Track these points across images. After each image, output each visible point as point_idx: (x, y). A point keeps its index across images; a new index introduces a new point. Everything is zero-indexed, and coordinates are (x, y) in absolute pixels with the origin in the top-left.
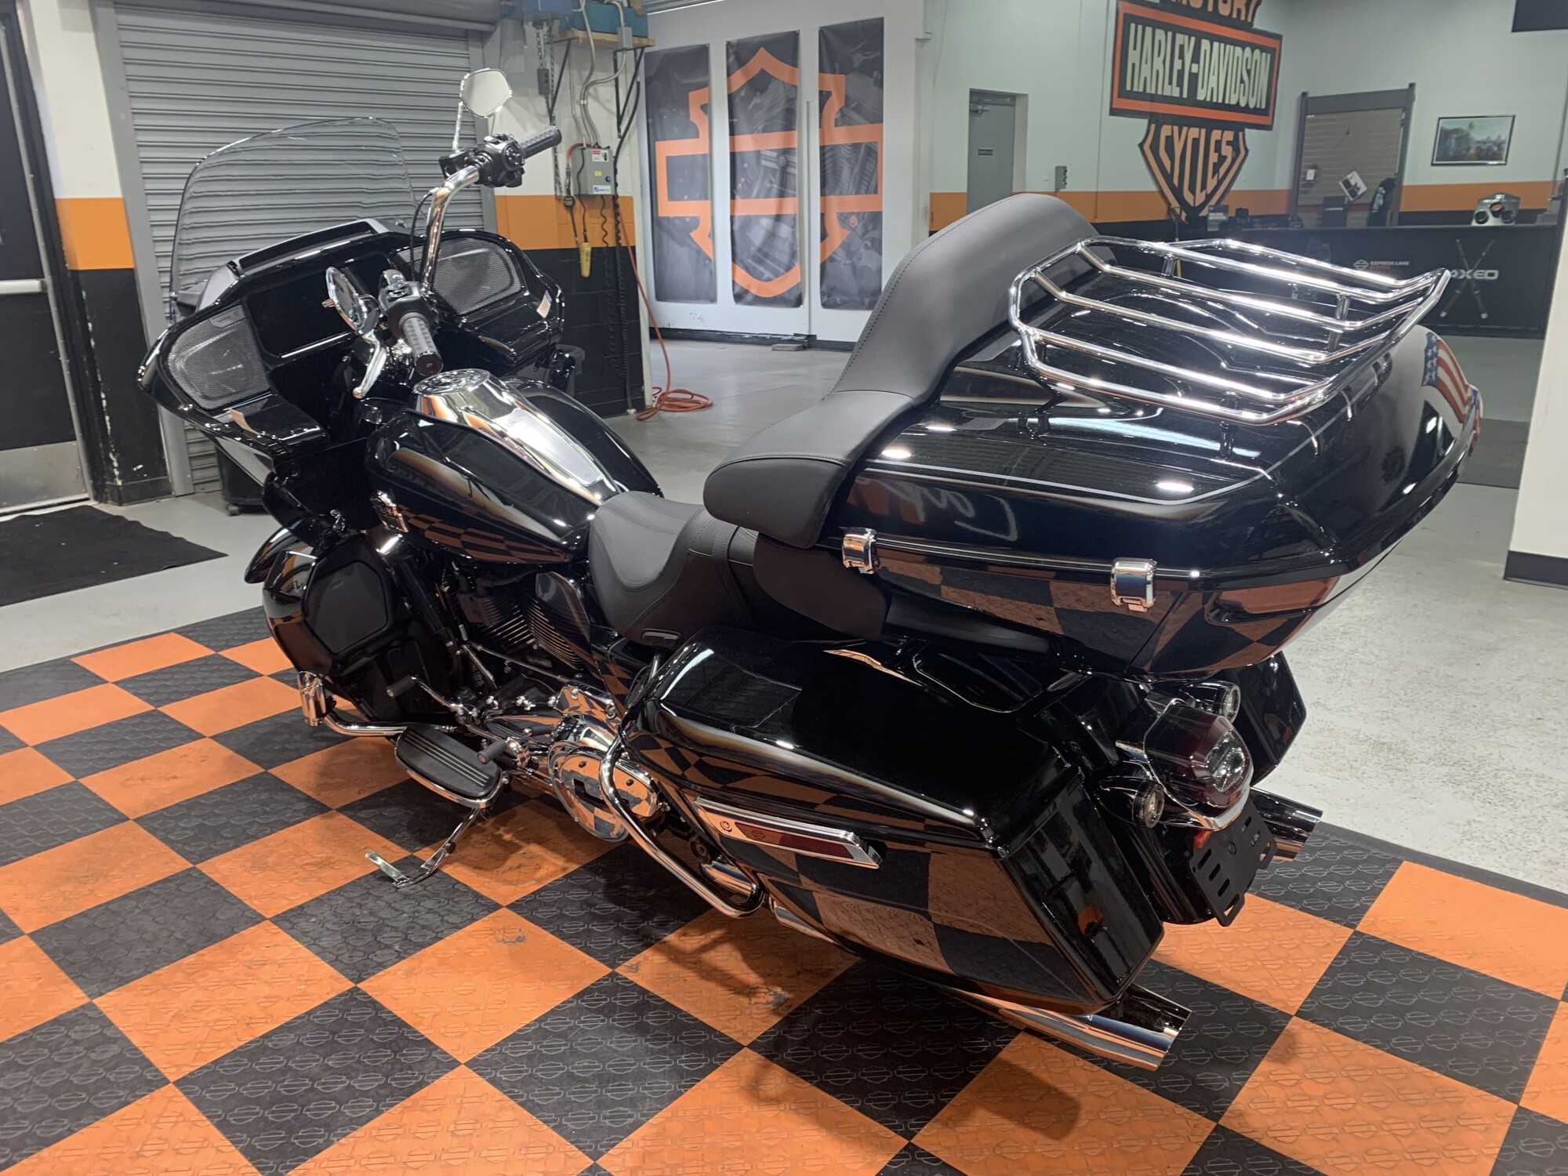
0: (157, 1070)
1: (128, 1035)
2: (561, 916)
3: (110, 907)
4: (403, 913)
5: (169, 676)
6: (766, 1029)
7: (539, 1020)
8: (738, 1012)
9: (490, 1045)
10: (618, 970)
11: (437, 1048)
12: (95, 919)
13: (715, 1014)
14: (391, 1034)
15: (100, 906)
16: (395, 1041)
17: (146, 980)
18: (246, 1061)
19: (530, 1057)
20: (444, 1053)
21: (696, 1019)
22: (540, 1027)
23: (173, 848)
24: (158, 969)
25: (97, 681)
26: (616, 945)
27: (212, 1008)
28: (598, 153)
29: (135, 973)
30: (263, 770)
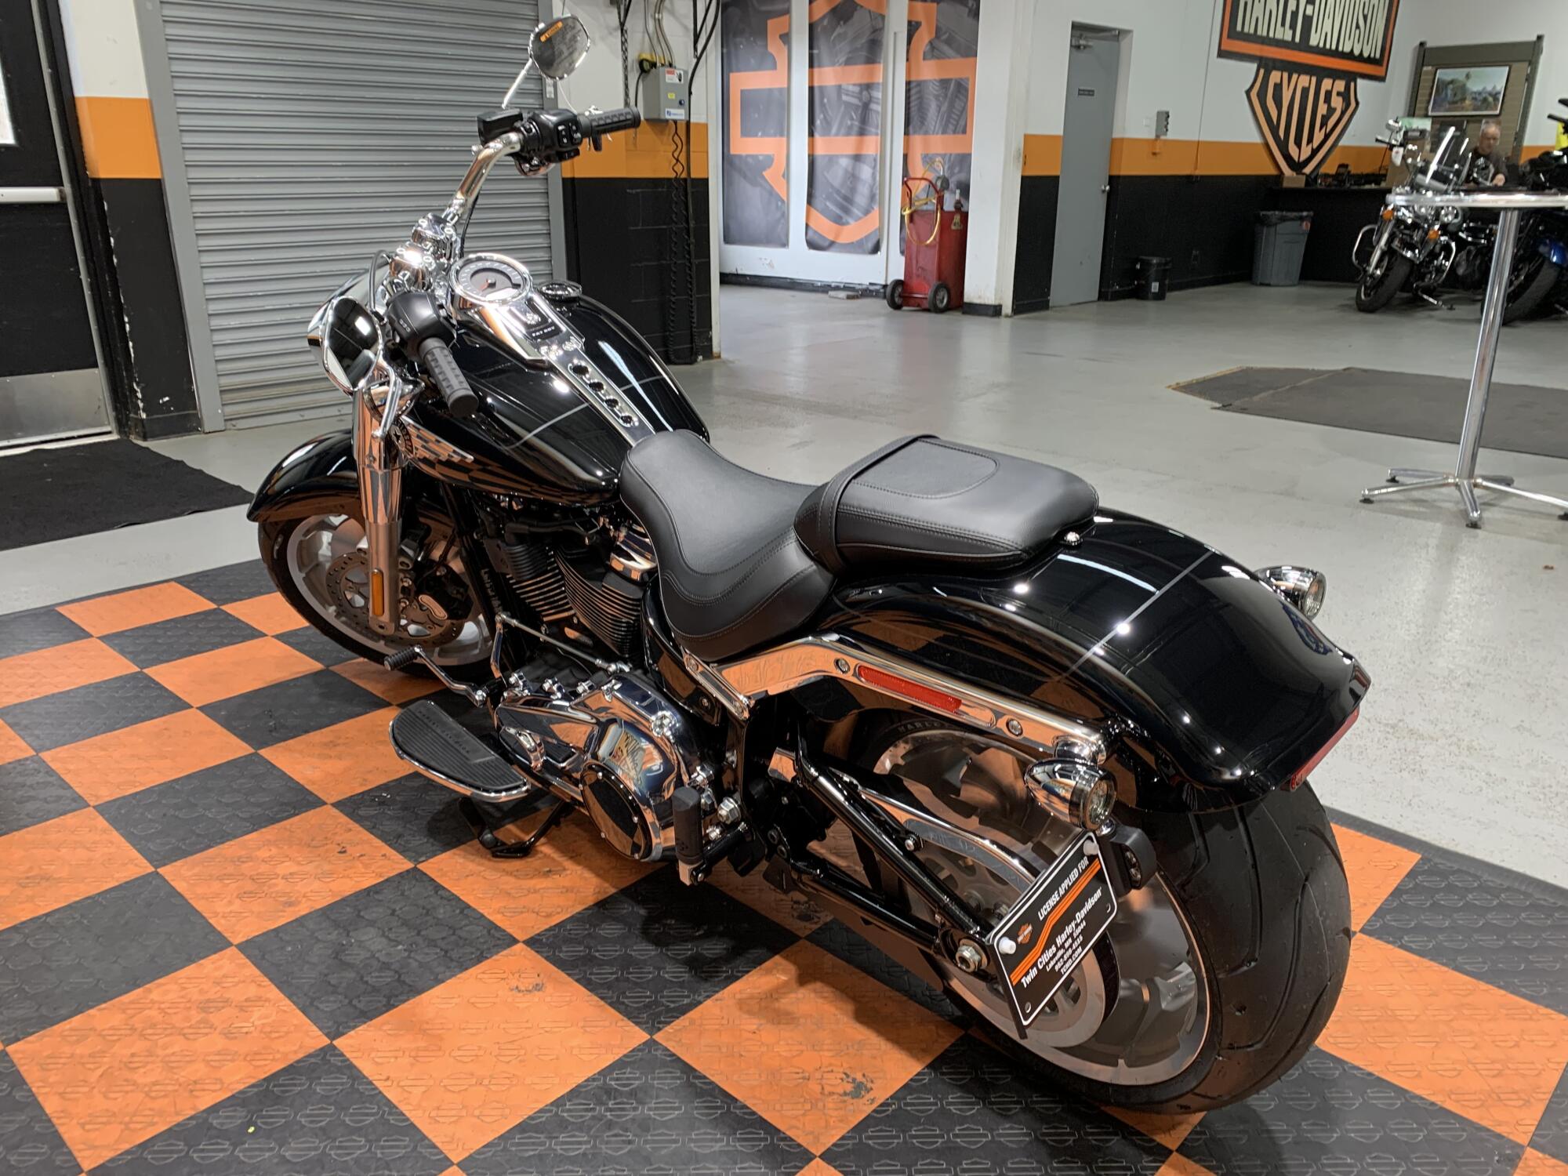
0: (70, 1153)
1: (40, 1099)
2: (589, 960)
3: (48, 920)
4: (399, 943)
5: (161, 632)
6: (843, 1132)
7: (558, 1103)
8: (808, 1106)
9: (490, 1139)
10: (658, 1037)
11: (424, 1138)
12: (27, 936)
13: (778, 1107)
14: (367, 1115)
15: (38, 918)
16: (371, 1124)
17: (76, 1020)
18: (181, 1145)
19: (541, 1157)
20: (434, 1147)
21: (754, 1113)
22: (557, 1113)
23: (134, 846)
24: (92, 1007)
25: (81, 634)
26: (656, 1003)
27: (149, 1067)
28: (669, 73)
29: (63, 1012)
30: (253, 751)
